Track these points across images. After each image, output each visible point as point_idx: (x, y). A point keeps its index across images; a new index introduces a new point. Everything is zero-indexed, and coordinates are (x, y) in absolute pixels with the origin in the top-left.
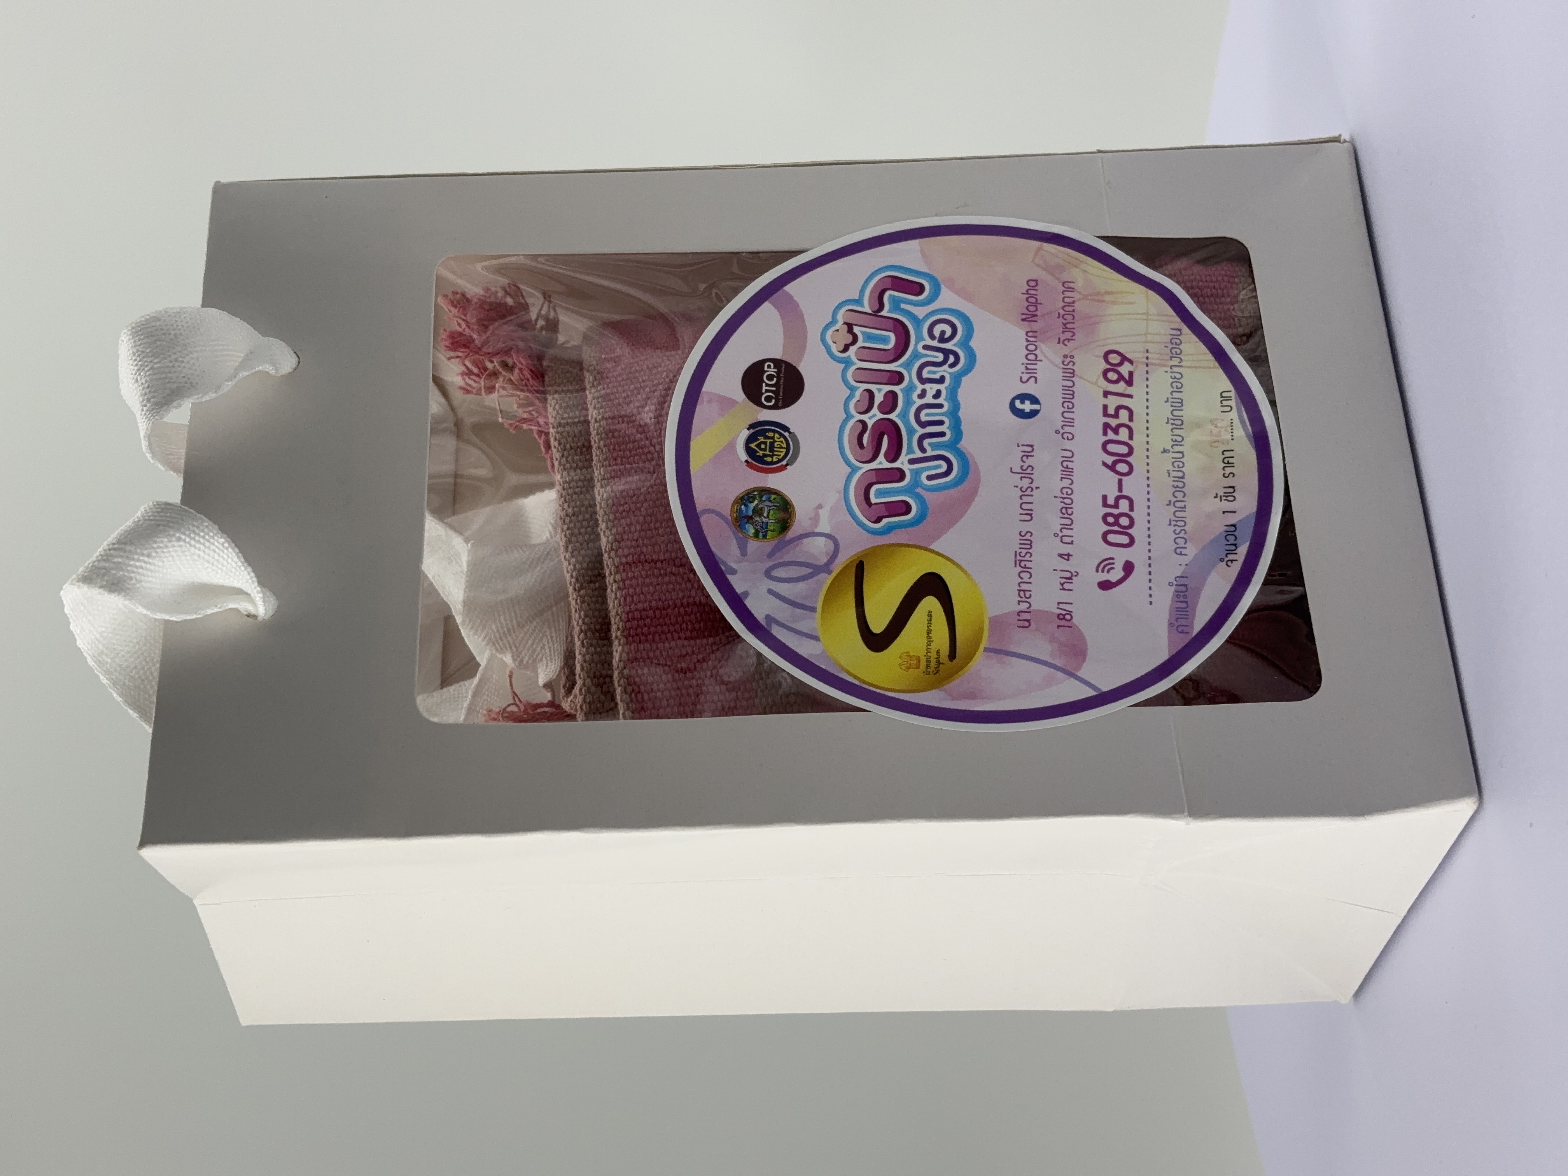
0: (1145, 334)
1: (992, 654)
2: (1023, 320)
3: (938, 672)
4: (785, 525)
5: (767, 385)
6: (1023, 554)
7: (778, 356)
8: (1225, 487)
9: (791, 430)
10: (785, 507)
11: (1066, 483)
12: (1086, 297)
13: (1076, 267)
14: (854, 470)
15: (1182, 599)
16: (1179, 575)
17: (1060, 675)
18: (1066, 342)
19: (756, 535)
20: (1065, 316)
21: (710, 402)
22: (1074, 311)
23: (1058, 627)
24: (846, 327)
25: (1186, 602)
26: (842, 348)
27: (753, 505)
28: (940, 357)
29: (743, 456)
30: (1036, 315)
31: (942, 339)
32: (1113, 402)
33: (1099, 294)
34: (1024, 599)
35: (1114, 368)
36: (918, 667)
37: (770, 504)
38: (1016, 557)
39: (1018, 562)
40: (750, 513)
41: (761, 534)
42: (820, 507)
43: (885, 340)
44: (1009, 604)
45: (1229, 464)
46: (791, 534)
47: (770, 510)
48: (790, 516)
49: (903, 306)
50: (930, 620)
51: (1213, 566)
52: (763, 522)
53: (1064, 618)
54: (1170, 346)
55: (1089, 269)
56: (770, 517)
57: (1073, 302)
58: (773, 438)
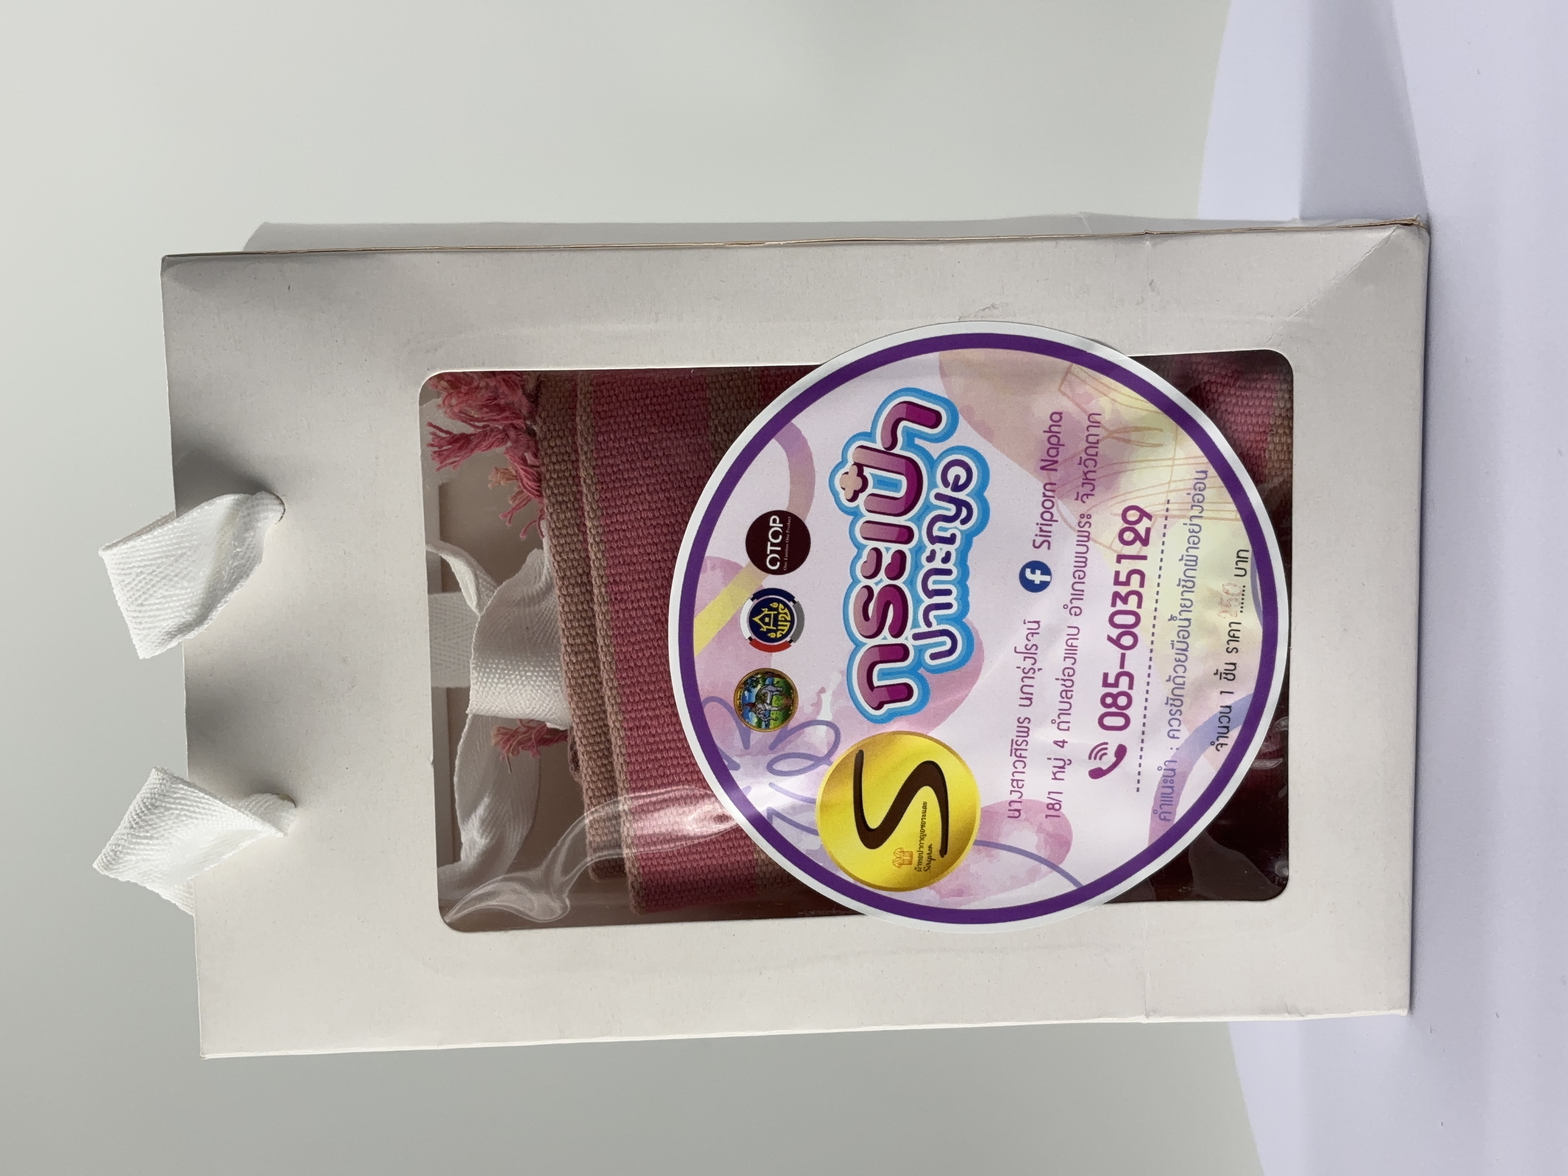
0: (1169, 483)
1: (981, 847)
2: (1043, 468)
3: (929, 867)
4: (787, 712)
5: (773, 545)
6: (1019, 743)
7: (783, 507)
8: (1226, 664)
9: (795, 599)
10: (788, 691)
11: (1069, 662)
12: (1111, 434)
13: (1105, 395)
14: (858, 645)
15: (1169, 784)
16: (1169, 759)
17: (1044, 868)
18: (1085, 498)
19: (759, 725)
20: (1088, 463)
21: (713, 568)
22: (1096, 455)
23: (1047, 816)
24: (855, 468)
25: (1172, 787)
26: (850, 496)
27: (755, 691)
28: (951, 510)
29: (747, 633)
30: (1056, 462)
31: (957, 488)
32: (1126, 566)
33: (1127, 429)
34: (1017, 789)
35: (1130, 526)
36: (910, 863)
37: (773, 689)
38: (1012, 745)
39: (1014, 751)
40: (753, 700)
41: (763, 724)
42: (823, 690)
43: (896, 486)
44: (1003, 793)
45: (1234, 638)
46: (793, 723)
47: (772, 696)
48: (793, 701)
49: (918, 441)
50: (924, 812)
51: (1203, 750)
52: (766, 710)
53: (1053, 808)
54: (1193, 492)
55: (1119, 398)
56: (773, 704)
57: (1097, 442)
58: (777, 609)
